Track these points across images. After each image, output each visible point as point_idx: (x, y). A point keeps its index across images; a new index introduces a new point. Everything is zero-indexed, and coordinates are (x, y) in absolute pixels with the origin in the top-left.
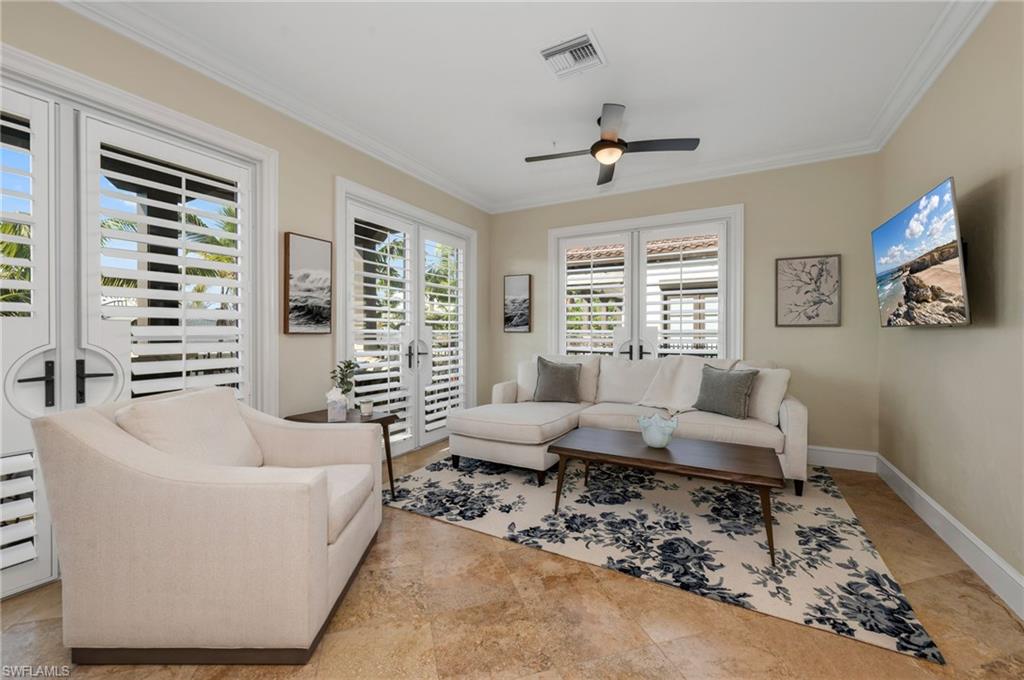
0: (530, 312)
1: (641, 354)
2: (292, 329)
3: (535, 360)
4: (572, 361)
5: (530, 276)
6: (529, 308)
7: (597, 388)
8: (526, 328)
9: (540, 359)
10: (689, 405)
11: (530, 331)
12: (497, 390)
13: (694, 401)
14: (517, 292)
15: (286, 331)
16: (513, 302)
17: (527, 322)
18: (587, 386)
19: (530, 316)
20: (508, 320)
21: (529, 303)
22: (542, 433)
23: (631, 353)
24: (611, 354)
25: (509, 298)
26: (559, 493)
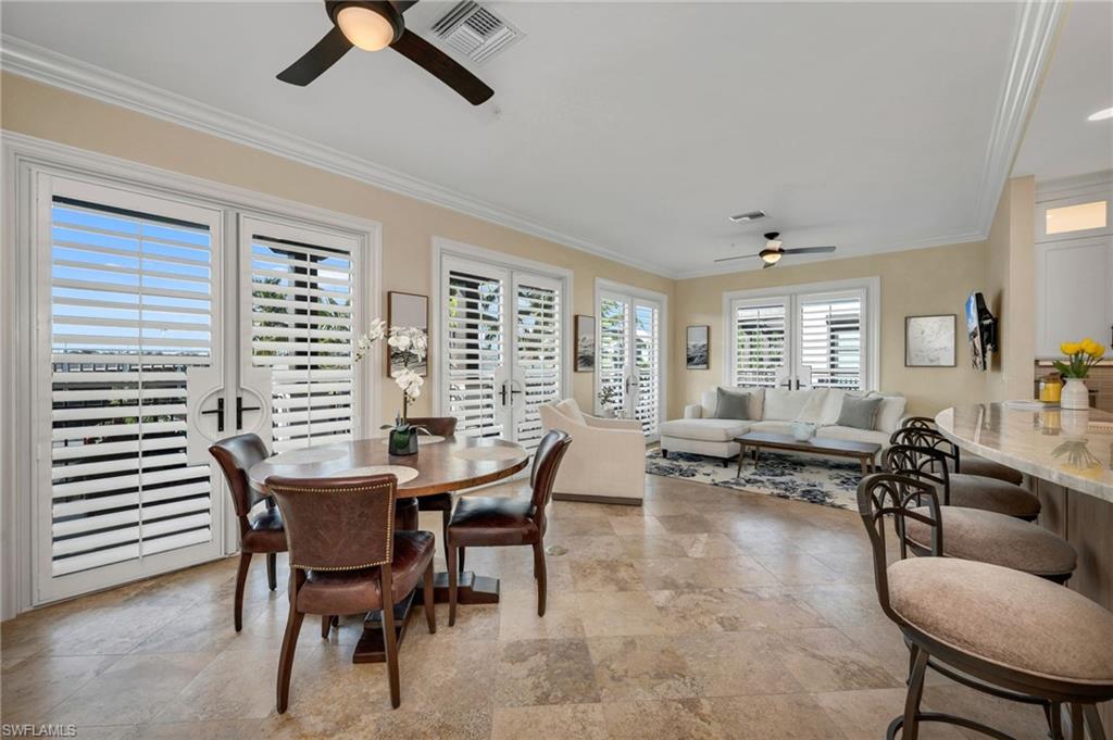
0: (708, 354)
1: (798, 387)
2: (579, 369)
3: (715, 390)
4: (743, 391)
5: (708, 328)
6: (707, 351)
7: (763, 410)
8: (705, 366)
9: (719, 389)
10: (833, 422)
11: (708, 368)
12: (688, 410)
13: (837, 419)
14: (697, 340)
15: (576, 370)
16: (694, 346)
17: (705, 361)
18: (755, 409)
19: (708, 357)
20: (690, 360)
21: (707, 347)
22: (727, 434)
23: (789, 385)
24: (773, 386)
25: (691, 343)
26: (739, 470)
